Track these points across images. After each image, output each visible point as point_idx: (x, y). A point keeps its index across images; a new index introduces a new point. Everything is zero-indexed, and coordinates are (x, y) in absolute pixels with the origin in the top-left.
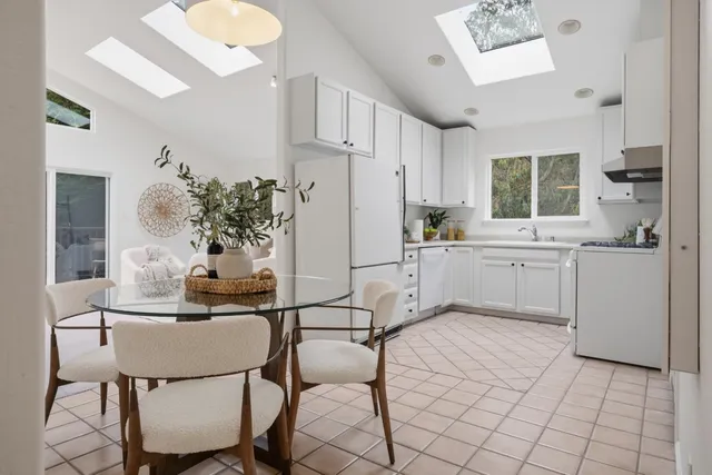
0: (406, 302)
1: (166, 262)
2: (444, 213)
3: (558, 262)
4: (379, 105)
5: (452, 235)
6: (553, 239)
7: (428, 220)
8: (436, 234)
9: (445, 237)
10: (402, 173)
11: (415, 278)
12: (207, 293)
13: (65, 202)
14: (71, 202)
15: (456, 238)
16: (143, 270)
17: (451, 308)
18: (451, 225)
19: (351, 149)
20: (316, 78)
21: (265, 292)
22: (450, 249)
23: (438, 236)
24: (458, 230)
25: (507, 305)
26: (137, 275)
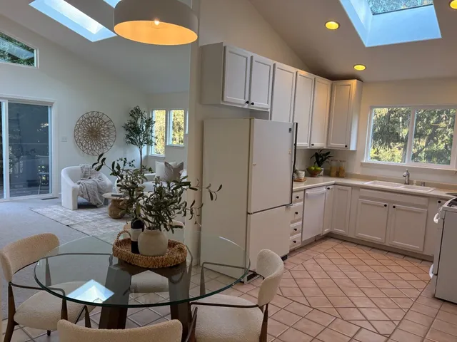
0: (291, 235)
1: (97, 180)
2: (329, 153)
3: (427, 208)
4: (278, 64)
5: (334, 173)
6: (424, 184)
7: (314, 159)
8: (321, 171)
9: (328, 174)
10: (294, 129)
11: (300, 215)
12: (130, 264)
13: (15, 118)
14: (20, 118)
15: (338, 175)
16: (78, 186)
17: (329, 236)
18: (334, 164)
19: (252, 107)
20: (225, 47)
21: (177, 266)
22: (330, 187)
23: (322, 173)
24: (340, 169)
25: (377, 238)
26: (74, 190)
